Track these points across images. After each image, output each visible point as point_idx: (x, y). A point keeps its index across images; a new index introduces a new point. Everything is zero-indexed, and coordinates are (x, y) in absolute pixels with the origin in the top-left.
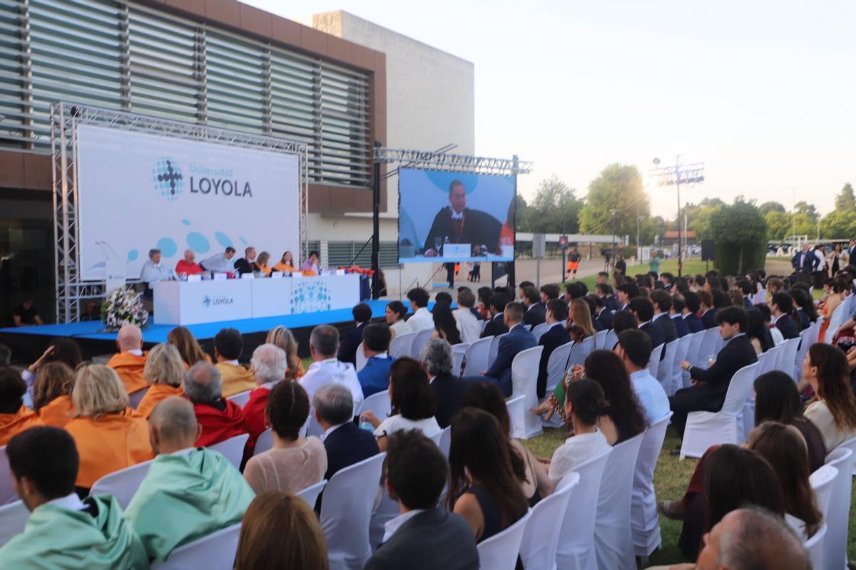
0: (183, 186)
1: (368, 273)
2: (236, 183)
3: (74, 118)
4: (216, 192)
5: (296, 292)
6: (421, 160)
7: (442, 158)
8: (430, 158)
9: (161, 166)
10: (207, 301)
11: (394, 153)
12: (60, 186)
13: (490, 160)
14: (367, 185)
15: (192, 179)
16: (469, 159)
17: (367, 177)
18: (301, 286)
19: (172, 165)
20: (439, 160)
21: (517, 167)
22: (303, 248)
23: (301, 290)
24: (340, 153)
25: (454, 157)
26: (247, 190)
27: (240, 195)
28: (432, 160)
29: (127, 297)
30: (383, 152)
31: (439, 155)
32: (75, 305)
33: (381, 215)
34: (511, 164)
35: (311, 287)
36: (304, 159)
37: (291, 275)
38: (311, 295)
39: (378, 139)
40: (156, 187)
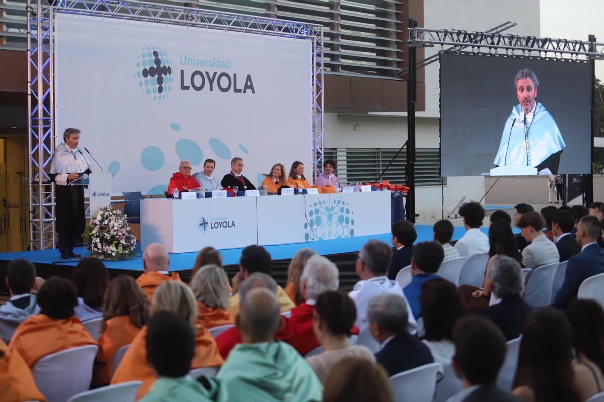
0: (172, 81)
1: (402, 189)
2: (235, 75)
3: (52, 7)
4: (211, 90)
5: (311, 213)
6: (469, 43)
7: (496, 40)
8: (481, 41)
9: (147, 59)
10: (204, 224)
11: (435, 34)
12: (35, 88)
13: (559, 41)
14: (399, 75)
15: (182, 72)
16: (531, 41)
17: (399, 64)
18: (318, 206)
19: (159, 57)
20: (493, 43)
21: (596, 51)
22: (318, 158)
23: (317, 211)
24: (363, 34)
25: (512, 37)
26: (249, 84)
27: (239, 91)
28: (483, 43)
29: (113, 218)
30: (421, 32)
31: (492, 37)
32: (50, 229)
33: (418, 114)
34: (587, 47)
35: (330, 208)
36: (319, 44)
37: (304, 192)
38: (330, 217)
39: (412, 16)
40: (141, 84)
